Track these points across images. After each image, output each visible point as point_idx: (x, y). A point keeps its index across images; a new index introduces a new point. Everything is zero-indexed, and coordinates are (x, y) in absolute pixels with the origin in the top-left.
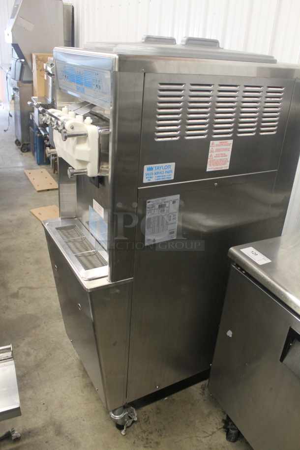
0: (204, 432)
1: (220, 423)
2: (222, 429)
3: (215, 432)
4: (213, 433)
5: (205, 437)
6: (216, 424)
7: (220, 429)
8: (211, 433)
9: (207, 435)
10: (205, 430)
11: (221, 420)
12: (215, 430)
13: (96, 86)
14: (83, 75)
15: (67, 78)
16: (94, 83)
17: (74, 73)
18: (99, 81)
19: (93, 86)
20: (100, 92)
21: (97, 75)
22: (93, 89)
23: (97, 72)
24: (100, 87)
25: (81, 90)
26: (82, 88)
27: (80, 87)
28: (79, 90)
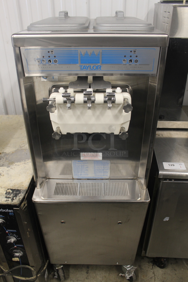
0: (151, 278)
1: (149, 265)
2: (153, 267)
3: (154, 272)
4: (154, 273)
5: (155, 280)
6: (149, 268)
7: (152, 268)
8: (153, 275)
9: (154, 277)
10: (150, 277)
11: (148, 264)
12: (152, 271)
13: (130, 61)
14: (99, 54)
15: (56, 61)
16: (125, 59)
17: (78, 55)
18: (137, 56)
19: (123, 62)
20: (137, 65)
21: (133, 52)
22: (122, 64)
23: (134, 49)
24: (136, 61)
25: (91, 68)
26: (96, 66)
27: (89, 66)
28: (88, 69)
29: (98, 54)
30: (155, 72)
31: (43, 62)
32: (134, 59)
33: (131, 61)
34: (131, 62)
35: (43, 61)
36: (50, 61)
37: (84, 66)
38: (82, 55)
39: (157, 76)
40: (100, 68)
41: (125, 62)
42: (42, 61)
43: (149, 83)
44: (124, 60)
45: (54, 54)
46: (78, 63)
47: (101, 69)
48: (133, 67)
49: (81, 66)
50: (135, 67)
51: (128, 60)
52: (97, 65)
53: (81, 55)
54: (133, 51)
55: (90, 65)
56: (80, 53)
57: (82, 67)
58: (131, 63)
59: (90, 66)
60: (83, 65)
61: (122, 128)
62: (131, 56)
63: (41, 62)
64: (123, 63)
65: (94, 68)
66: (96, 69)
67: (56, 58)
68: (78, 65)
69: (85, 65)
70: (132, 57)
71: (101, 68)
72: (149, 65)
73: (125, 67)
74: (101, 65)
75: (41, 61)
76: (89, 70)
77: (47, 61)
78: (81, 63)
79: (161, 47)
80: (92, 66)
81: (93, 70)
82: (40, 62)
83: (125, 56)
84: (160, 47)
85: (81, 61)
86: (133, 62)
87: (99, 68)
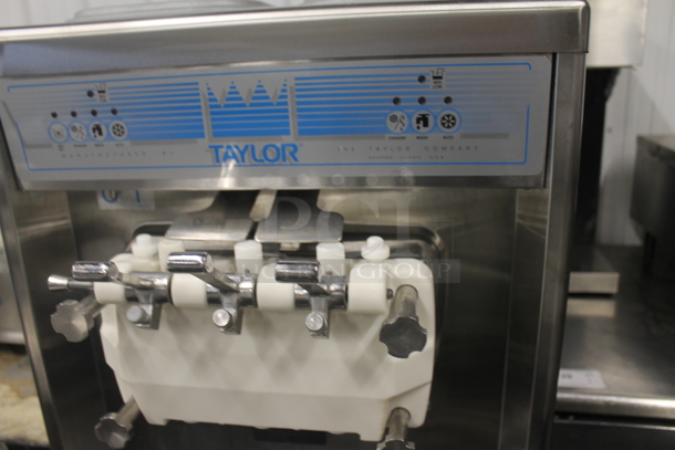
13: (418, 121)
14: (286, 97)
15: (118, 130)
16: (398, 114)
17: (199, 101)
18: (448, 100)
19: (391, 125)
20: (451, 137)
21: (430, 81)
22: (387, 136)
23: (435, 69)
24: (449, 121)
25: (258, 157)
26: (274, 146)
27: (246, 147)
28: (243, 161)
29: (279, 93)
30: (534, 168)
31: (73, 134)
32: (436, 111)
33: (424, 120)
34: (426, 125)
35: (74, 129)
36: (98, 129)
37: (229, 147)
38: (215, 100)
39: (545, 186)
40: (292, 154)
41: (400, 125)
42: (71, 133)
43: (517, 220)
44: (394, 119)
45: (109, 101)
46: (202, 135)
47: (296, 159)
48: (435, 148)
49: (216, 148)
50: (444, 149)
51: (410, 118)
52: (279, 145)
53: (210, 100)
54: (429, 78)
55: (249, 143)
56: (206, 92)
57: (222, 151)
58: (423, 130)
59: (253, 147)
60: (225, 145)
61: (396, 415)
62: (422, 100)
63: (69, 135)
64: (390, 132)
65: (270, 155)
66: (277, 159)
67: (120, 119)
68: (204, 143)
69: (232, 144)
70: (427, 104)
71: (297, 155)
72: (505, 136)
73: (400, 149)
74: (297, 144)
75: (68, 130)
76: (247, 162)
77: (87, 129)
78: (216, 135)
79: (554, 55)
80: (259, 145)
81: (266, 162)
82: (65, 133)
83: (396, 101)
84: (551, 57)
85: (214, 127)
86: (436, 124)
87: (287, 153)
